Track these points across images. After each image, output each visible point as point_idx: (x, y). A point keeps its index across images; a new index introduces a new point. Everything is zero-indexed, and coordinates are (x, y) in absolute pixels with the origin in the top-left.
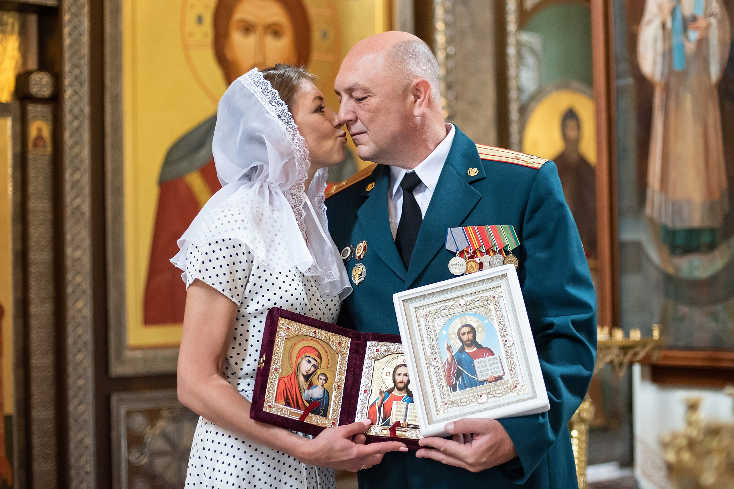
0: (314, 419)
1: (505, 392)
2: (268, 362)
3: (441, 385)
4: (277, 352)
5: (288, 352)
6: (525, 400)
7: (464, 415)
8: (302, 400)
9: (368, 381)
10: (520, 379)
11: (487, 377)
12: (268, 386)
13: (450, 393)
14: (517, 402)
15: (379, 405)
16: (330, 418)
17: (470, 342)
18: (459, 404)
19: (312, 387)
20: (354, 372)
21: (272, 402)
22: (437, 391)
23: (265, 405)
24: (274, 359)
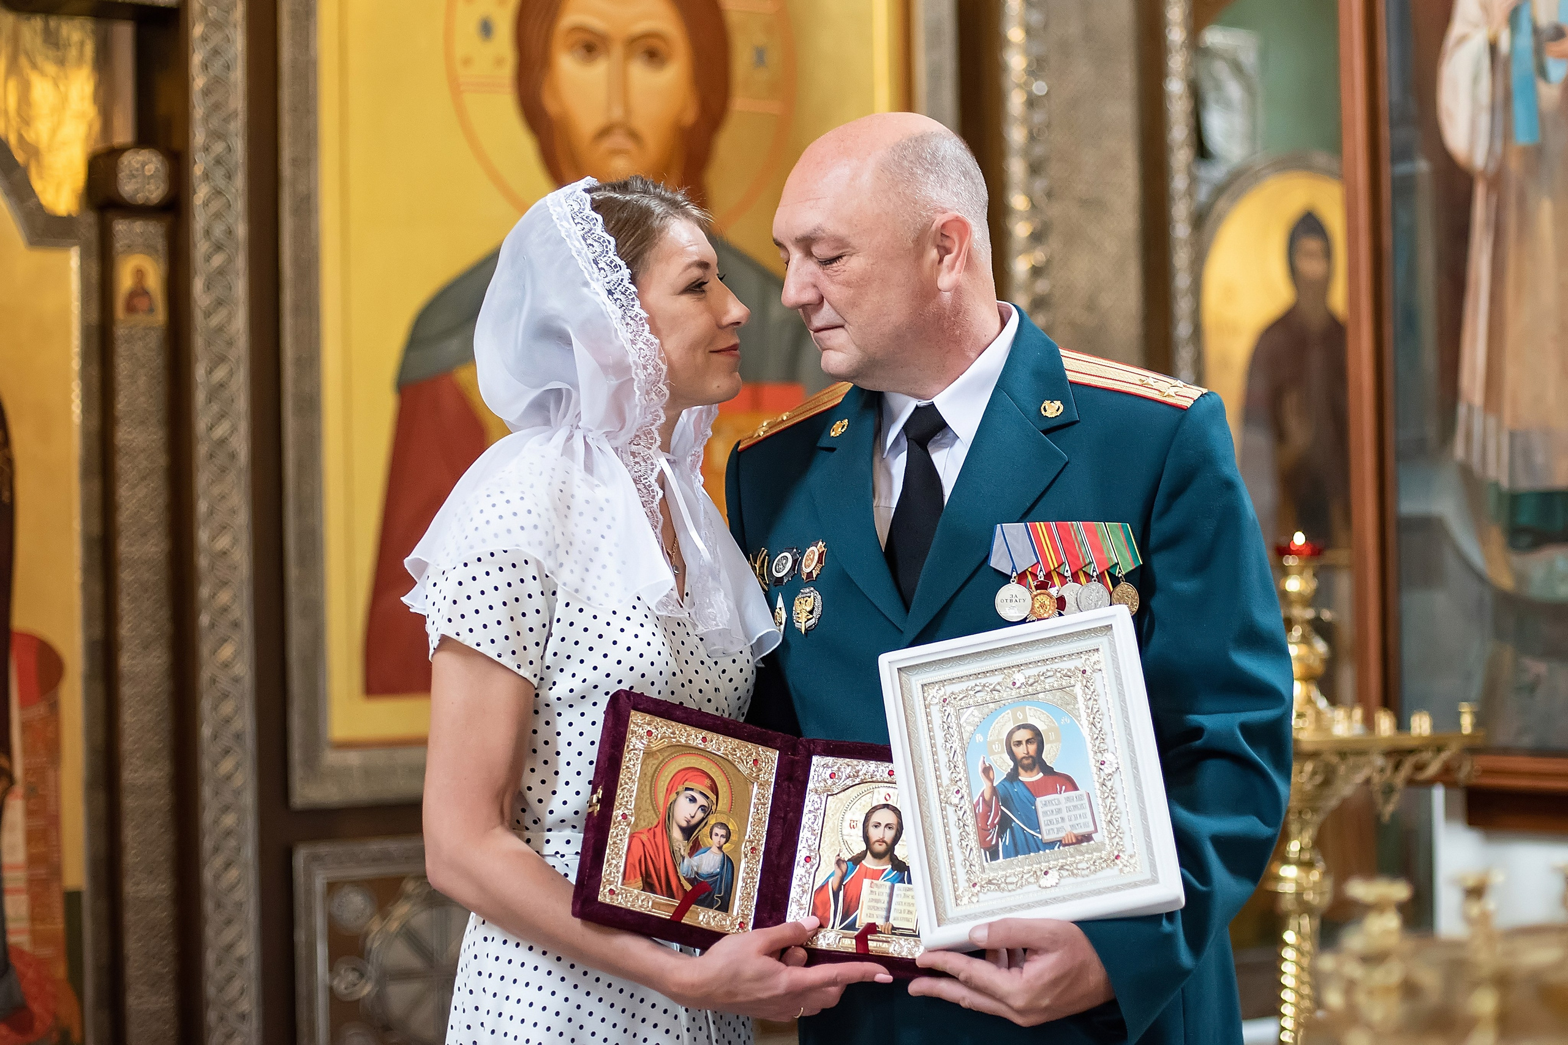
0: (703, 917)
1: (1095, 868)
2: (608, 802)
3: (967, 845)
4: (627, 780)
5: (650, 780)
6: (1135, 885)
7: (1011, 909)
8: (678, 877)
9: (813, 837)
10: (1127, 842)
11: (1062, 835)
12: (607, 851)
13: (985, 863)
14: (1117, 889)
15: (836, 886)
16: (735, 913)
17: (1029, 761)
18: (1003, 886)
19: (698, 853)
20: (785, 819)
21: (617, 883)
22: (959, 857)
23: (601, 889)
24: (621, 796)
